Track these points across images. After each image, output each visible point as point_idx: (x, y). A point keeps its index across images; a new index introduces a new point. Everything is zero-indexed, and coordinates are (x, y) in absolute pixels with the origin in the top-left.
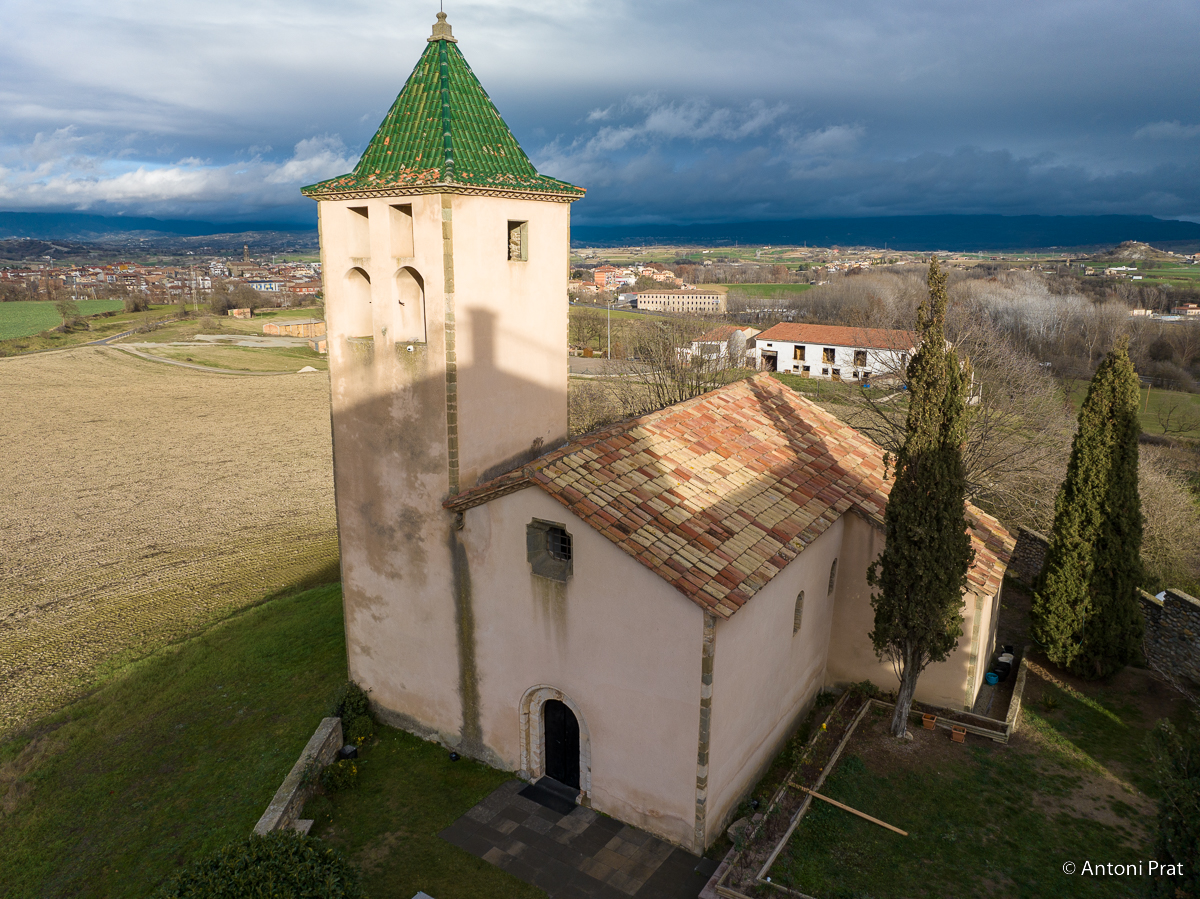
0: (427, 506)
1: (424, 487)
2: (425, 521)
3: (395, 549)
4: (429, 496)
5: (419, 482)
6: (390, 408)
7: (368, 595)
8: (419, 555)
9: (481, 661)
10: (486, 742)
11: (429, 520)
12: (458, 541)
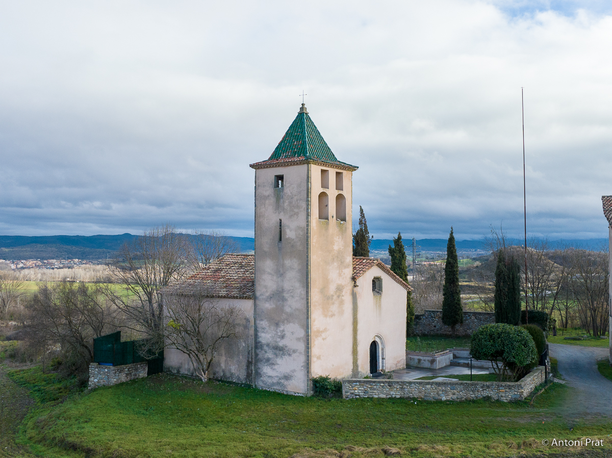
0: (345, 282)
2: (344, 288)
3: (333, 303)
4: (346, 277)
5: (343, 273)
6: (333, 246)
7: (321, 330)
8: (342, 303)
9: (359, 337)
10: (360, 369)
11: (346, 287)
12: (355, 292)
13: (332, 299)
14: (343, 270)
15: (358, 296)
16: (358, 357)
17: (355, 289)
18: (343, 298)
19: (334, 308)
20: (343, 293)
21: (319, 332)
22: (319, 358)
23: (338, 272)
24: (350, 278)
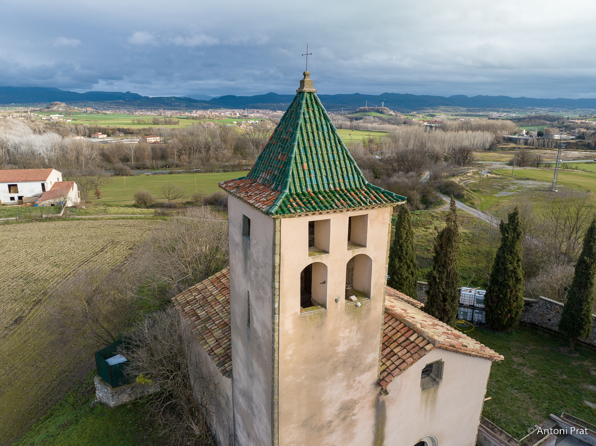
0: (361, 393)
1: (361, 383)
2: (358, 403)
4: (363, 386)
5: (356, 382)
6: (336, 348)
8: (351, 425)
11: (361, 400)
12: (381, 400)
17: (383, 397)
18: (354, 417)
20: (356, 411)
24: (373, 384)
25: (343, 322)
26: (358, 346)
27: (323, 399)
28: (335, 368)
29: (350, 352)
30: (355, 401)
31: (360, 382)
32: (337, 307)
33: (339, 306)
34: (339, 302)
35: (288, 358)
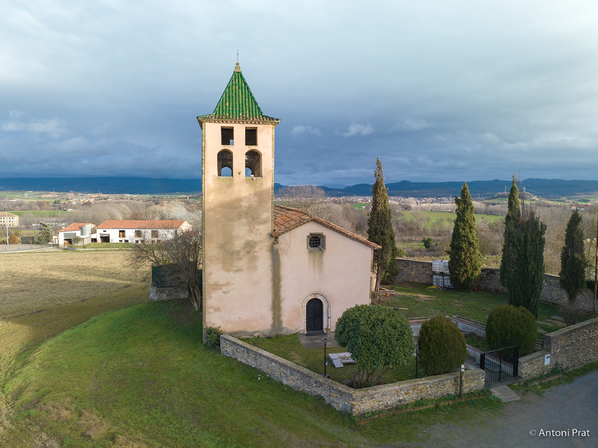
0: (260, 238)
2: (258, 244)
3: (240, 259)
4: (261, 234)
5: (256, 229)
6: (241, 203)
7: (221, 283)
8: (253, 259)
9: (284, 293)
10: (284, 325)
11: (260, 243)
12: (275, 248)
13: (238, 255)
14: (256, 227)
15: (280, 253)
16: (282, 314)
17: (276, 246)
18: (255, 254)
19: (243, 263)
20: (256, 249)
21: (217, 286)
22: (217, 309)
23: (247, 228)
24: (268, 234)
25: (244, 188)
26: (255, 205)
27: (233, 234)
28: (241, 215)
29: (250, 207)
30: (256, 243)
31: (258, 230)
32: (240, 177)
33: (241, 177)
34: (241, 174)
35: (211, 201)
